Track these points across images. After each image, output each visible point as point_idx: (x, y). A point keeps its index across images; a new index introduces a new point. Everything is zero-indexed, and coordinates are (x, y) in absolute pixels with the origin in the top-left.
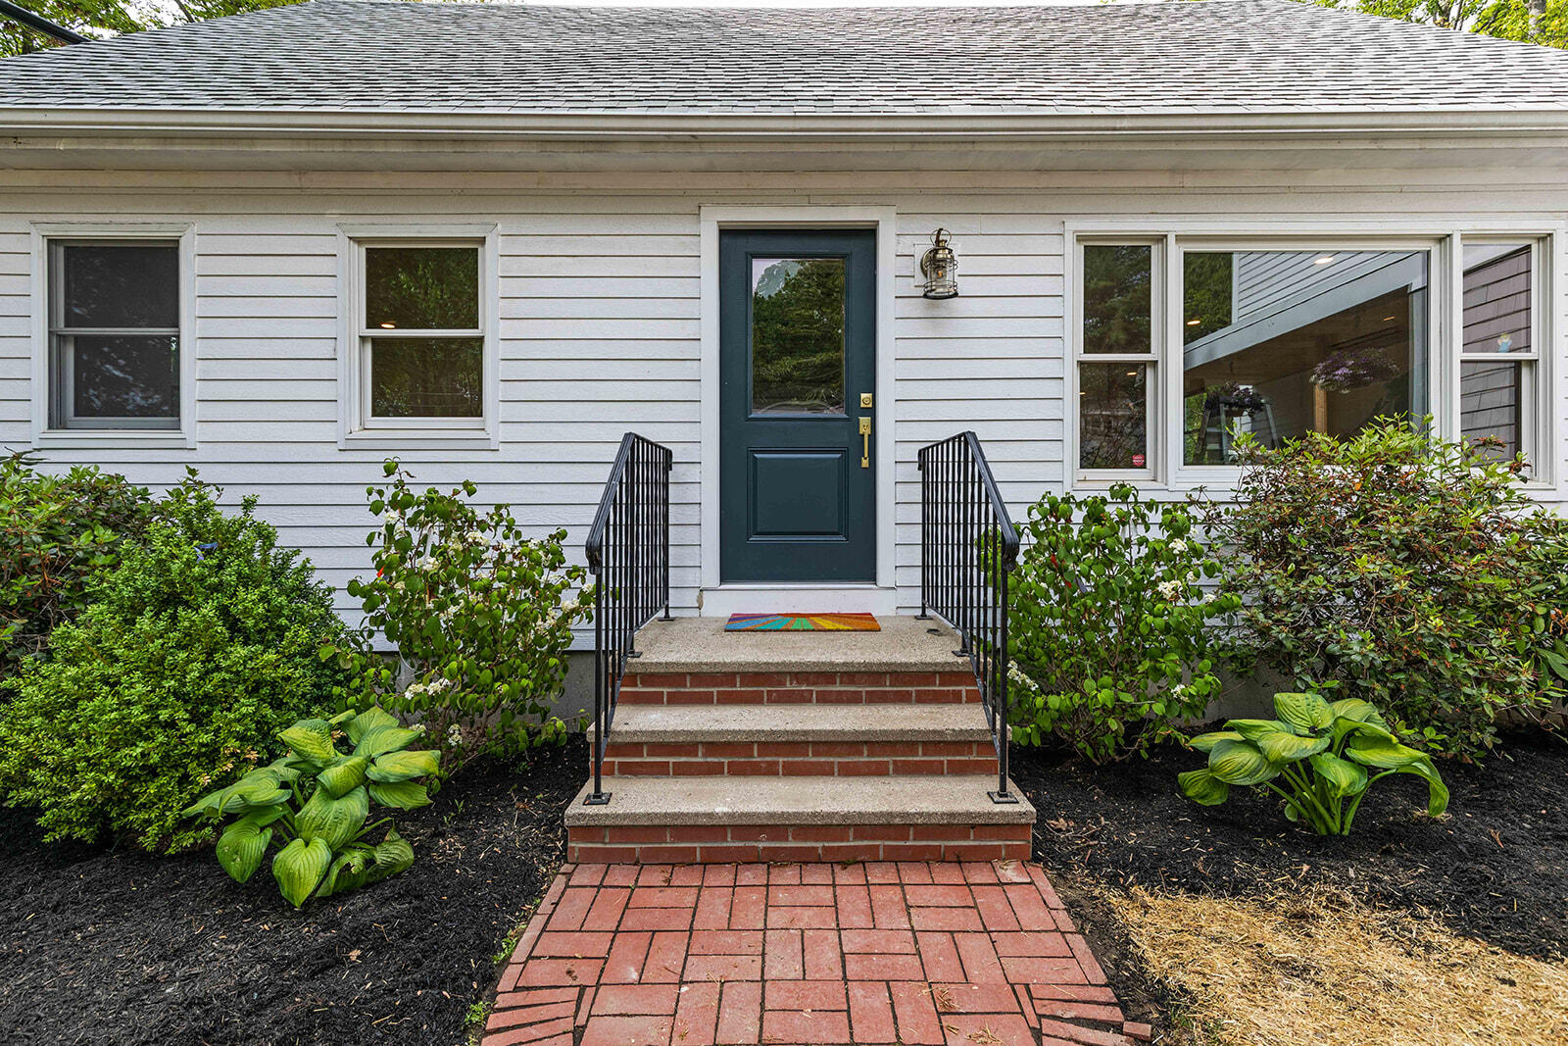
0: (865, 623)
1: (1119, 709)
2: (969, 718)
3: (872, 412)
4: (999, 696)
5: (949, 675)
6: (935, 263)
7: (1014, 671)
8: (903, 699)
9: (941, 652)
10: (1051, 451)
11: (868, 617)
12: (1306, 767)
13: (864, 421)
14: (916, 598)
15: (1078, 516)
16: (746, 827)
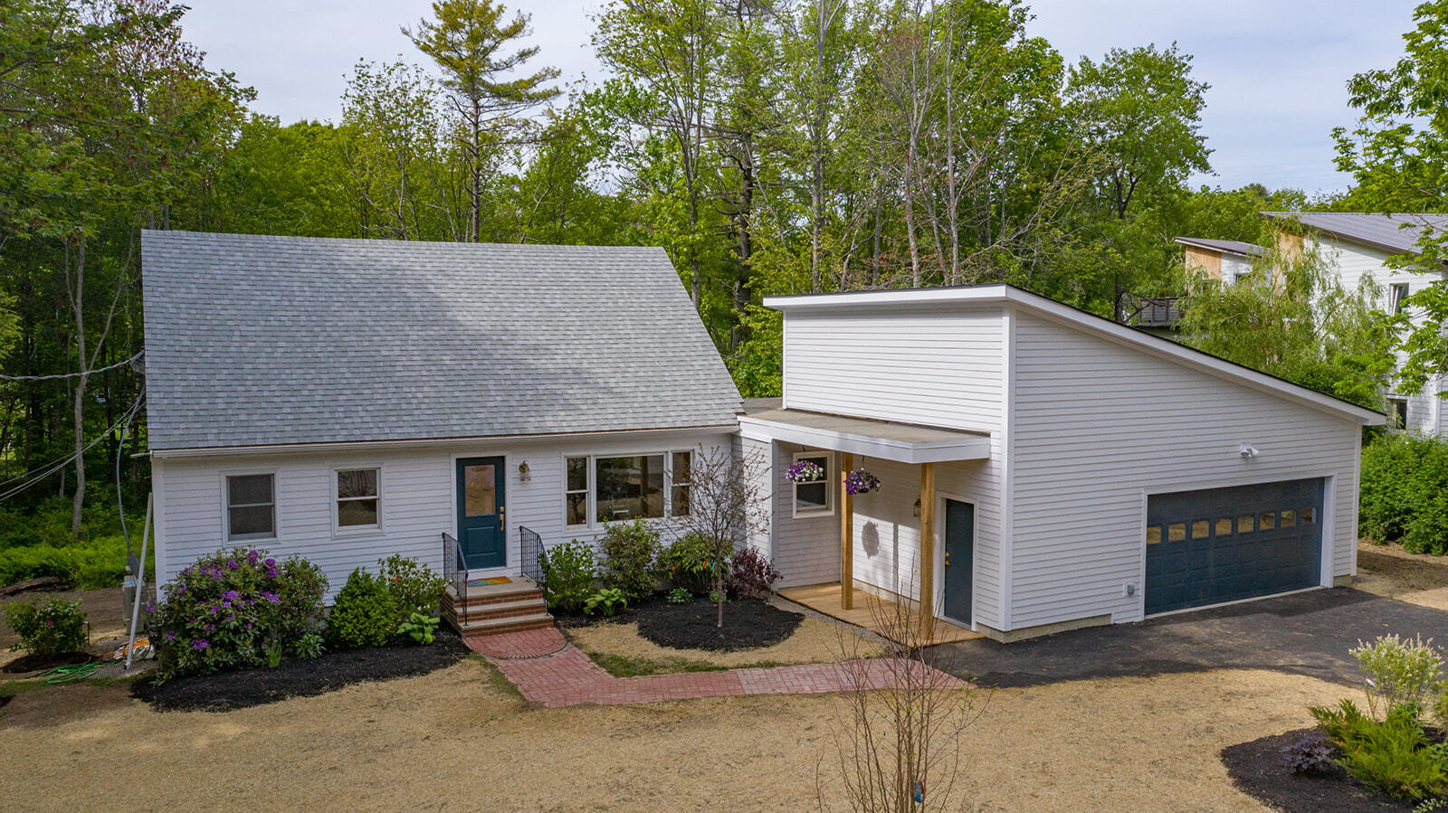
0: (505, 580)
1: (572, 596)
2: (541, 601)
3: (504, 513)
4: (546, 595)
5: (535, 593)
6: (523, 468)
7: (549, 590)
8: (524, 599)
9: (532, 587)
10: (559, 522)
11: (505, 577)
12: (602, 602)
13: (502, 516)
14: (519, 570)
15: (564, 548)
16: (498, 627)
